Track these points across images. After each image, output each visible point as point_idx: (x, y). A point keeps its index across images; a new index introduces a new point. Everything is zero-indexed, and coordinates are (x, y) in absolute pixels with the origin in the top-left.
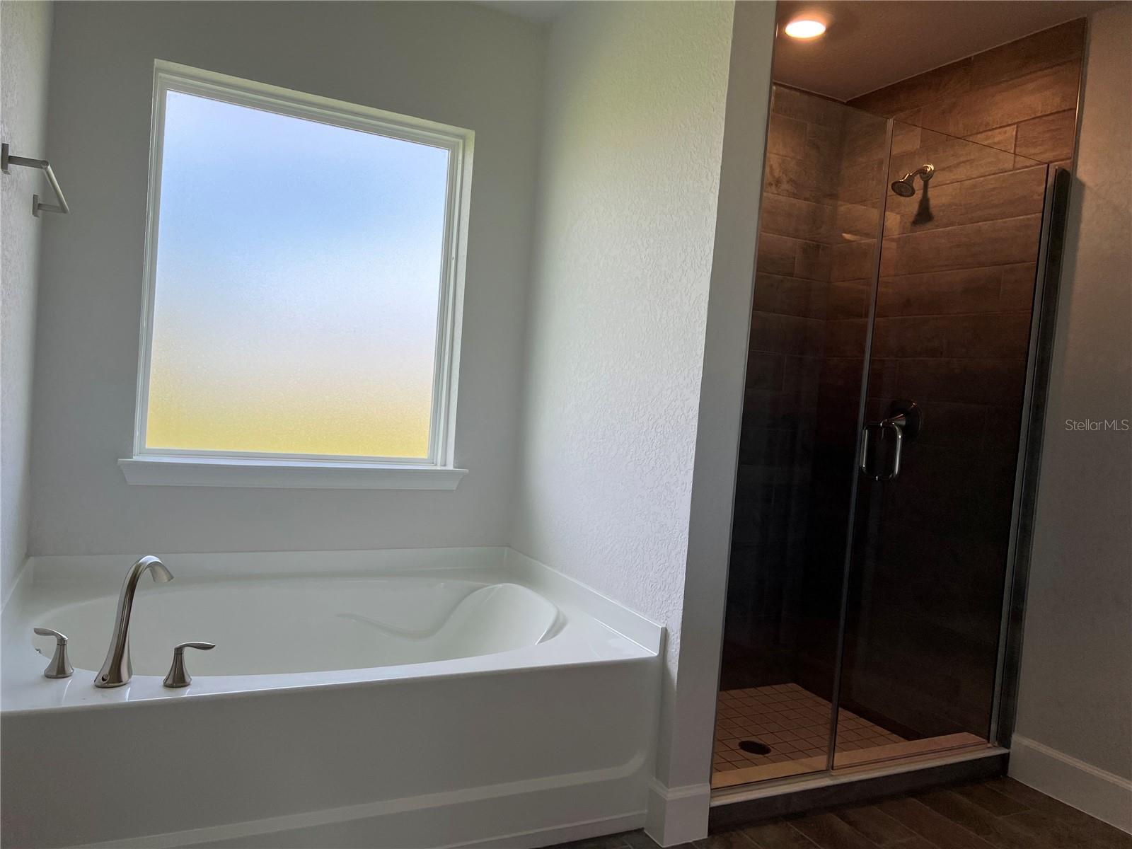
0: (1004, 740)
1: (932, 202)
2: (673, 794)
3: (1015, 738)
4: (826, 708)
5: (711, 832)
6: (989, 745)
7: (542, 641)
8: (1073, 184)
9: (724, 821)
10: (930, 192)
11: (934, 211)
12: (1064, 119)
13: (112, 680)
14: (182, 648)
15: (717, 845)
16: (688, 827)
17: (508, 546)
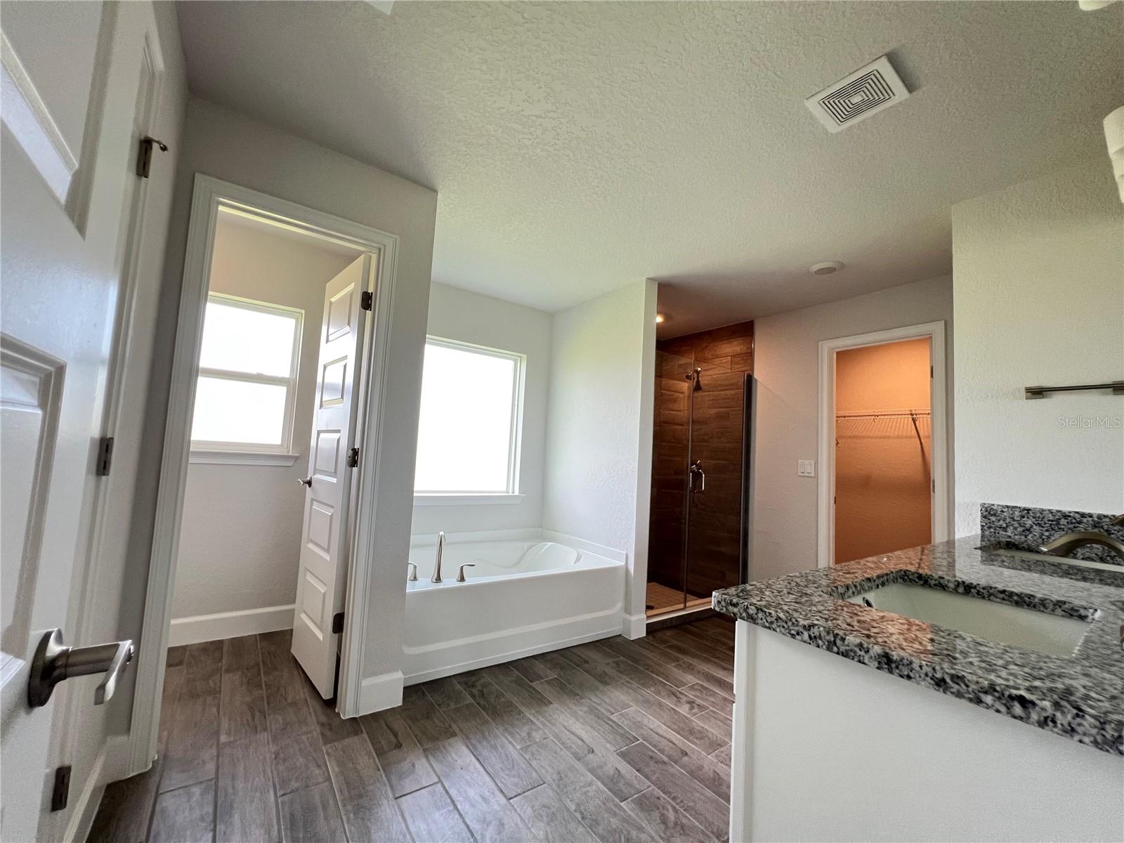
1: (701, 383)
2: (634, 618)
4: (682, 595)
5: (647, 634)
7: (575, 563)
8: (753, 380)
9: (651, 629)
10: (700, 379)
11: (702, 386)
12: (749, 356)
13: (438, 579)
14: (462, 567)
15: (650, 638)
16: (639, 632)
17: (540, 527)
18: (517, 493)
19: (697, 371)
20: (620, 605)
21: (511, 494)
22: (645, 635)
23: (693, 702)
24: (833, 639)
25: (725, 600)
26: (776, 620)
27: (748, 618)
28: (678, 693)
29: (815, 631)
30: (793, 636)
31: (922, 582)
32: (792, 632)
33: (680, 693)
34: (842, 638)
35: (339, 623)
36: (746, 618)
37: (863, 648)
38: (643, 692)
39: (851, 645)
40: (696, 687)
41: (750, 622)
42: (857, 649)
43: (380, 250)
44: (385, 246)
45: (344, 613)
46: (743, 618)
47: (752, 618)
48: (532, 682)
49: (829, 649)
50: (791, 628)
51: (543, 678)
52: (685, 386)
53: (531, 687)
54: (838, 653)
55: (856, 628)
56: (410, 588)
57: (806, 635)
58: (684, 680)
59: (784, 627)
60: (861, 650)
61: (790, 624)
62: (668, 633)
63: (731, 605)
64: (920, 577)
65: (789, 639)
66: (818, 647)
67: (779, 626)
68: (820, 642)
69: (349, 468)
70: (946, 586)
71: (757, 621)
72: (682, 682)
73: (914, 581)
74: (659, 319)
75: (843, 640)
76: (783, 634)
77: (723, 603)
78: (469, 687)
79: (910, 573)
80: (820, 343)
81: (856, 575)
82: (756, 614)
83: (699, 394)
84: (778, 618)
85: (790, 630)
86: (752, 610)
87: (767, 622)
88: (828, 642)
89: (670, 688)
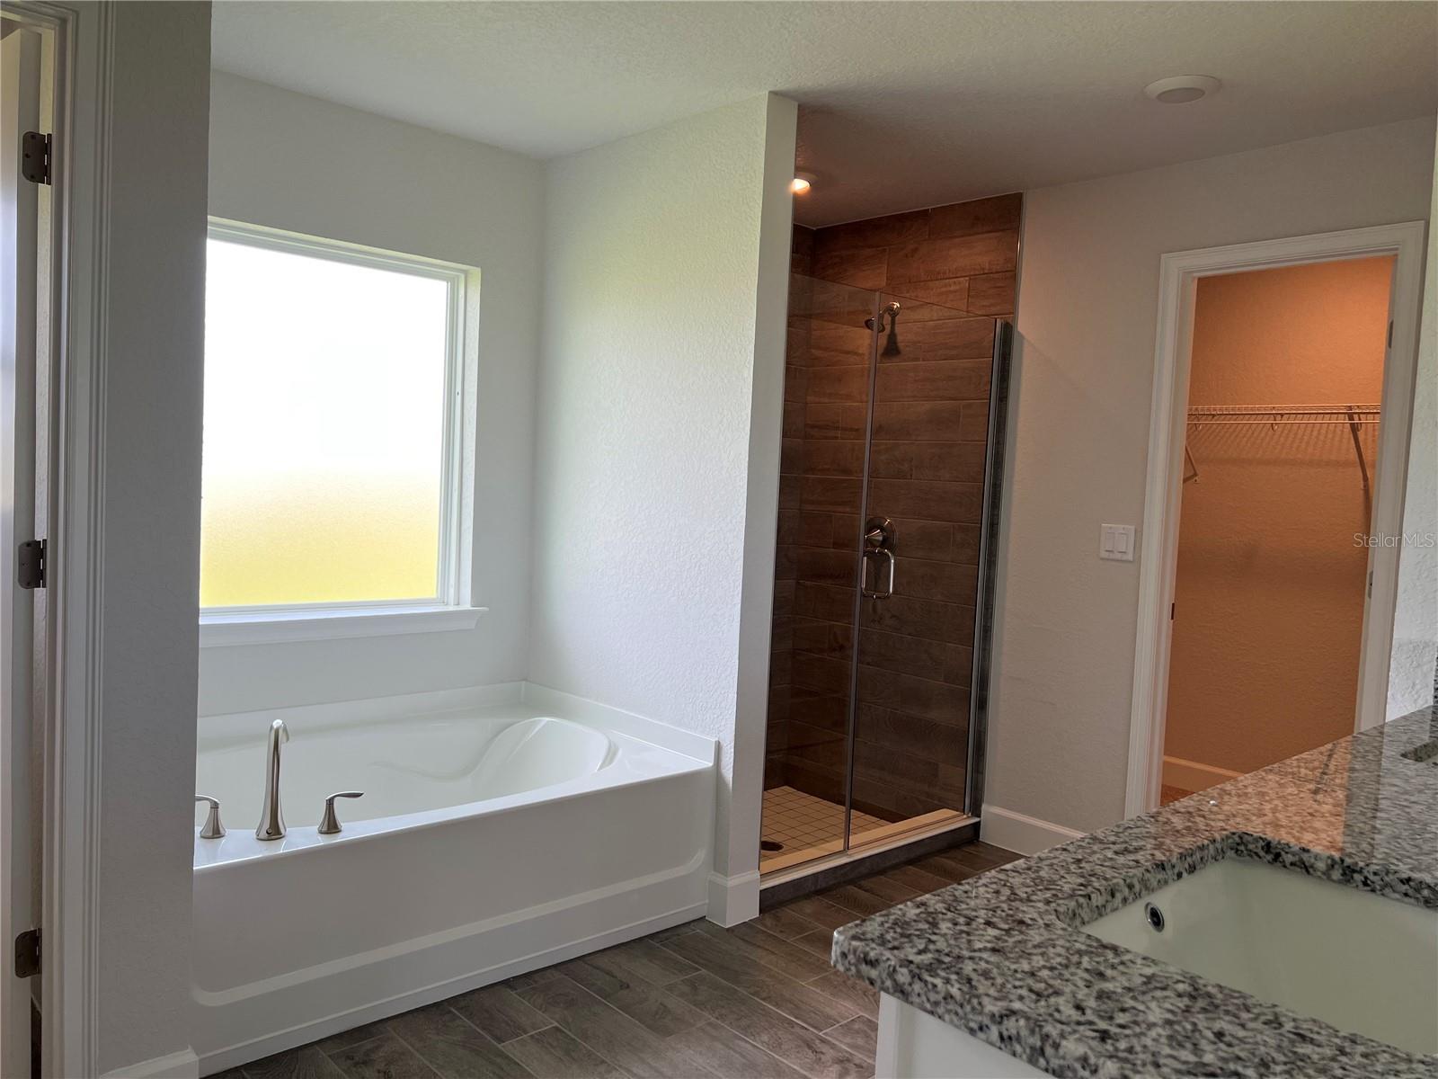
0: (976, 811)
1: (899, 338)
2: (733, 882)
3: (984, 807)
5: (761, 912)
6: (965, 816)
7: (601, 767)
8: (1015, 336)
9: (771, 901)
10: (898, 329)
11: (901, 345)
12: (1007, 279)
13: (274, 832)
14: (332, 799)
15: (769, 922)
16: (742, 909)
17: (526, 680)
18: (466, 605)
19: (890, 309)
20: (701, 856)
21: (451, 608)
22: (756, 914)
23: (848, 1060)
24: (1039, 1044)
25: (855, 952)
26: (945, 998)
27: (895, 991)
28: (817, 1041)
29: (1011, 1026)
30: (972, 1031)
31: (1269, 857)
32: (972, 1025)
33: (823, 1041)
34: (1054, 1043)
35: (29, 953)
36: (891, 990)
37: (1089, 1065)
38: (742, 1044)
39: (1068, 1057)
40: (856, 1026)
41: (899, 998)
42: (1078, 1066)
43: (64, 21)
44: (77, 14)
45: (40, 930)
46: (886, 990)
47: (902, 992)
48: (500, 1040)
49: (1032, 1061)
50: (971, 1016)
51: (525, 1032)
52: (863, 341)
53: (501, 1055)
54: (1047, 1070)
55: (1090, 1016)
56: (206, 858)
57: (994, 1030)
58: (833, 1013)
59: (957, 1014)
60: (1084, 1068)
61: (968, 1008)
62: (809, 907)
63: (866, 963)
64: (1268, 846)
65: (967, 1035)
66: (1014, 1054)
67: (949, 1011)
68: (1018, 1048)
69: (23, 591)
70: (1312, 867)
71: (910, 999)
72: (829, 1017)
73: (1256, 853)
74: (800, 185)
75: (1056, 1046)
76: (956, 1026)
77: (851, 957)
78: (356, 1064)
79: (1250, 839)
80: (1163, 256)
81: (1139, 856)
82: (910, 984)
83: (892, 365)
84: (948, 997)
85: (968, 1020)
86: (903, 976)
87: (928, 1000)
88: (1031, 1048)
89: (802, 1032)
